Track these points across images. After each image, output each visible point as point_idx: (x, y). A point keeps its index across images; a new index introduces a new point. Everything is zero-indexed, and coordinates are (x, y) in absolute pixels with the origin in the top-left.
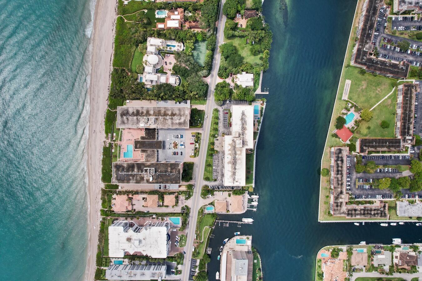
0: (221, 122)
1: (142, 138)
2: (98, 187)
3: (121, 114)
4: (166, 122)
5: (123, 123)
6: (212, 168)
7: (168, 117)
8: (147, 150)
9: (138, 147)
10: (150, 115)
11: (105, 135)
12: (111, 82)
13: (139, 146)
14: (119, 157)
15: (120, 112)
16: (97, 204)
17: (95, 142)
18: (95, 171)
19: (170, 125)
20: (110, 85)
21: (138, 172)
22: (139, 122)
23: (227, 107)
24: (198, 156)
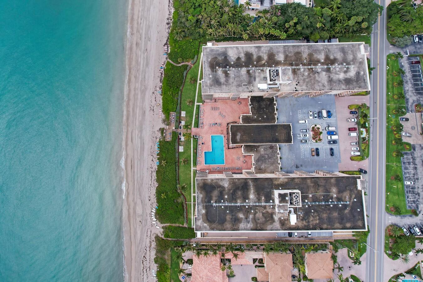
0: (409, 82)
1: (246, 119)
2: (149, 233)
3: (210, 62)
4: (315, 77)
5: (217, 82)
6: (403, 184)
7: (319, 67)
8: (258, 146)
9: (239, 140)
10: (278, 63)
11: (163, 116)
12: (173, 10)
13: (242, 136)
14: (195, 164)
15: (209, 60)
16: (145, 273)
17: (141, 131)
18: (140, 195)
19: (326, 83)
20: (172, 16)
21: (259, 200)
22: (253, 79)
23: (415, 50)
24: (367, 157)
